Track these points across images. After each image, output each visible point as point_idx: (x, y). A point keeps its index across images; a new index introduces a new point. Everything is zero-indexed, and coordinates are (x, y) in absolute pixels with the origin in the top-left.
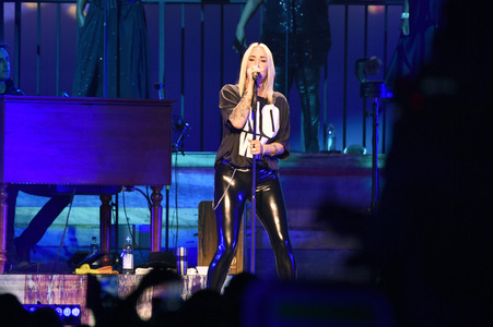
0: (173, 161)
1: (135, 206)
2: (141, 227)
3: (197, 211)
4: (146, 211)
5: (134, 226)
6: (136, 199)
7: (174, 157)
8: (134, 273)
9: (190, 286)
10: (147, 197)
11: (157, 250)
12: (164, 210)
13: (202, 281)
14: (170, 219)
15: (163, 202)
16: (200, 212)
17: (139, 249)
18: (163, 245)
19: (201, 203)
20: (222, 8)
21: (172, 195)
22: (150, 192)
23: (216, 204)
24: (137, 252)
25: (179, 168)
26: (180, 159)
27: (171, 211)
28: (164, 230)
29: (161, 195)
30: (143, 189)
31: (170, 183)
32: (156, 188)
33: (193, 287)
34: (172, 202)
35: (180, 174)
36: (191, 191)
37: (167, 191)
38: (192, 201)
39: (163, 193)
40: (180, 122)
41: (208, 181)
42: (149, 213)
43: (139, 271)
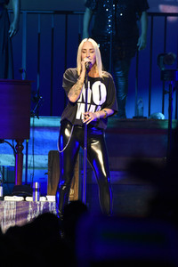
0: (31, 122)
1: (5, 153)
2: (9, 168)
3: (47, 157)
4: (12, 157)
5: (3, 167)
6: (5, 148)
7: (32, 119)
8: (3, 199)
9: (42, 209)
10: (13, 147)
11: (18, 184)
12: (25, 156)
13: (49, 205)
14: (29, 163)
15: (24, 151)
16: (49, 158)
17: (6, 183)
18: (24, 180)
19: (50, 152)
20: (67, 18)
21: (30, 146)
22: (15, 144)
24: (5, 185)
25: (35, 128)
26: (37, 121)
27: (30, 157)
28: (24, 170)
29: (22, 146)
30: (10, 141)
31: (29, 138)
32: (19, 141)
33: (44, 210)
34: (30, 151)
35: (36, 132)
36: (43, 143)
37: (27, 143)
38: (44, 150)
39: (24, 145)
40: (36, 96)
41: (55, 136)
42: (14, 158)
43: (7, 198)
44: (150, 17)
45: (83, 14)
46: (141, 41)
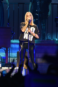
0: (11, 42)
1: (2, 52)
2: (3, 57)
5: (2, 57)
6: (2, 51)
7: (11, 41)
8: (1, 68)
9: (15, 71)
10: (5, 50)
11: (7, 63)
13: (17, 70)
14: (10, 55)
15: (9, 52)
16: (17, 54)
17: (3, 62)
18: (9, 61)
19: (18, 52)
20: (23, 5)
21: (11, 50)
22: (6, 49)
23: (20, 51)
24: (2, 63)
25: (12, 43)
26: (13, 41)
27: (11, 54)
28: (9, 58)
29: (8, 50)
30: (4, 48)
31: (10, 47)
33: (15, 72)
35: (13, 45)
36: (15, 49)
37: (10, 49)
38: (15, 51)
39: (9, 49)
40: (13, 32)
42: (5, 54)
43: (3, 68)
44: (52, 5)
45: (29, 4)
46: (49, 13)
